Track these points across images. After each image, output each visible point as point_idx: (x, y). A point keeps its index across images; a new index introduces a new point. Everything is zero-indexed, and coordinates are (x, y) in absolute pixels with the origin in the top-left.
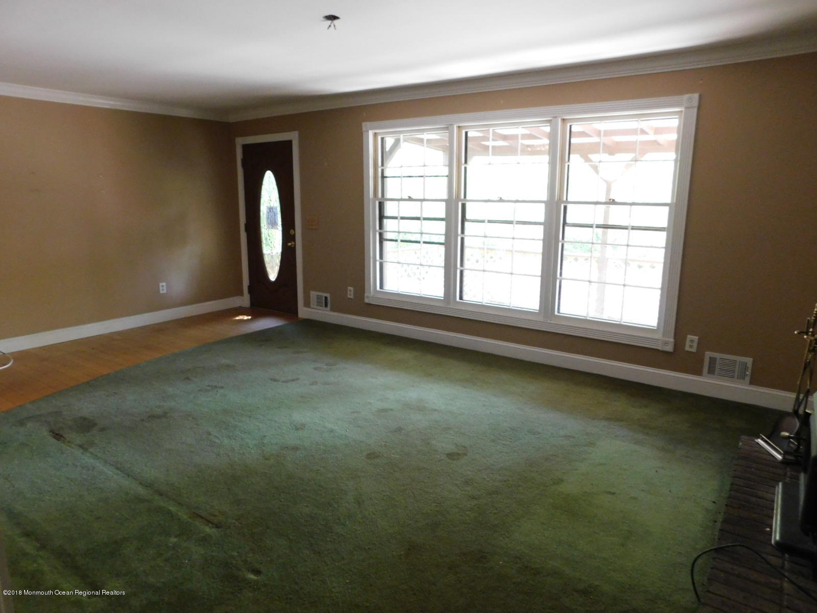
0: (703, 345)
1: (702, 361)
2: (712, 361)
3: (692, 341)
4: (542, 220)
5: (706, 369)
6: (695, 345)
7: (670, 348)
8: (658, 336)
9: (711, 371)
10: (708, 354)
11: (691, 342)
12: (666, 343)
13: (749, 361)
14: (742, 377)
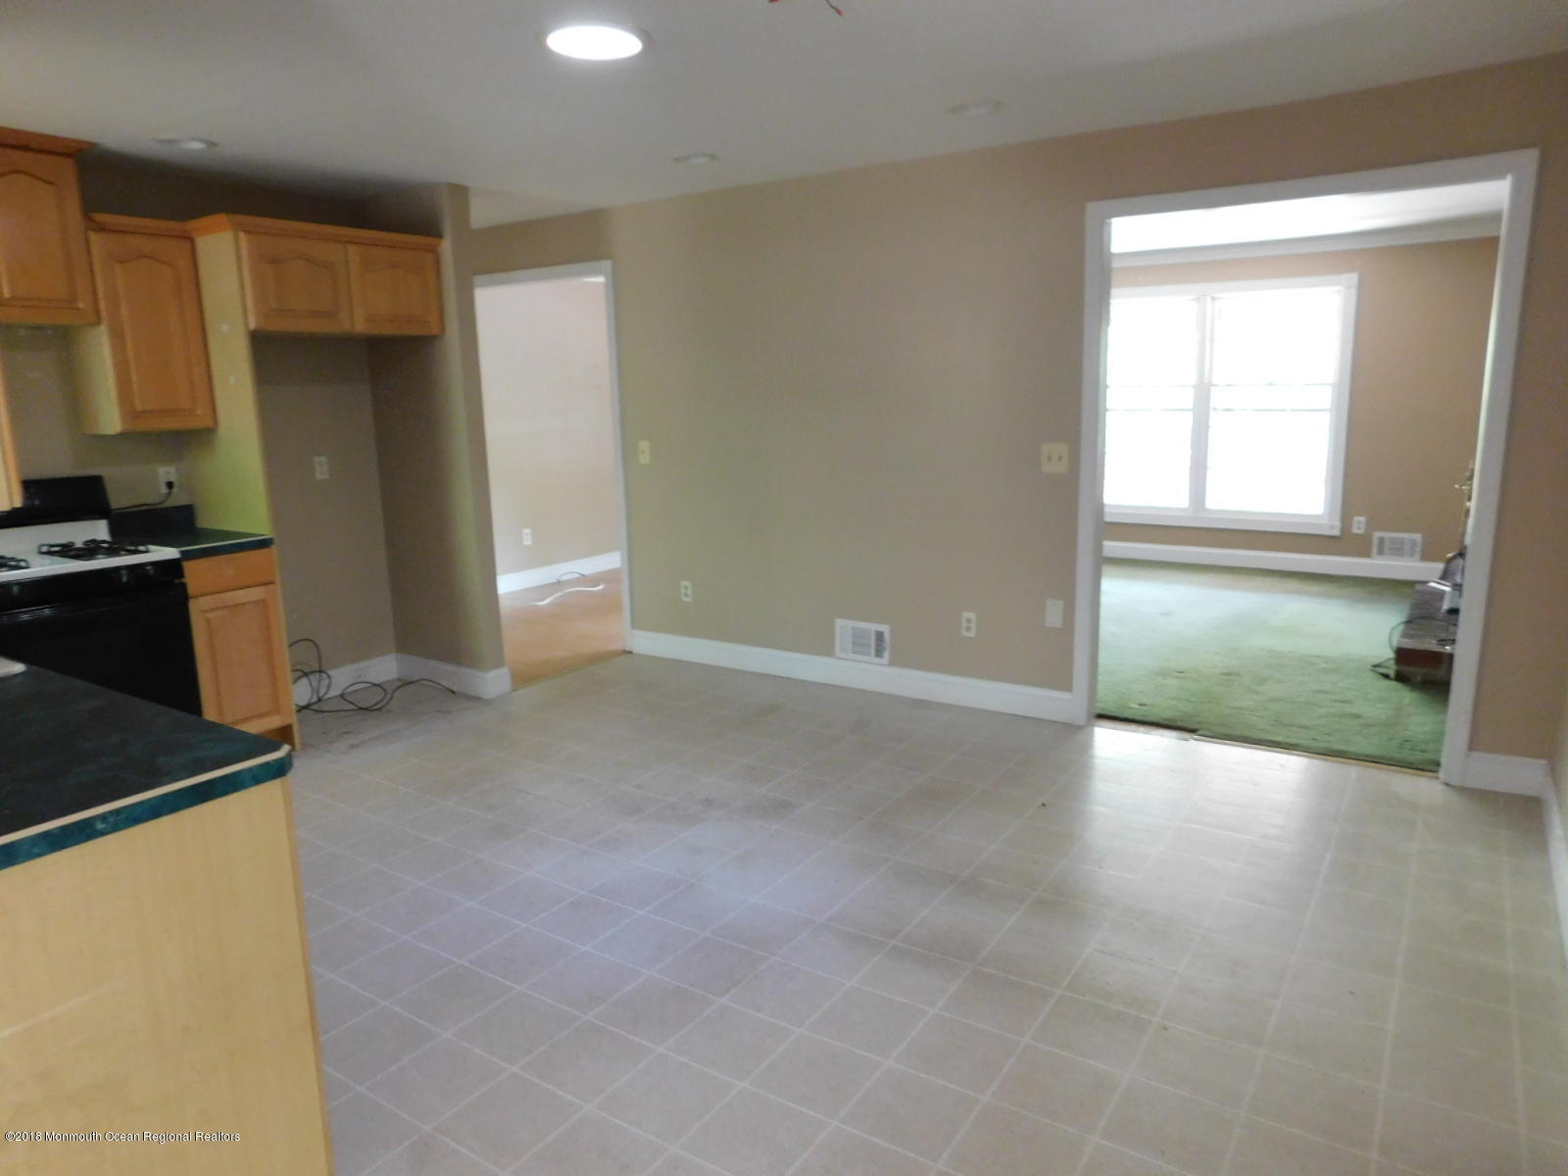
0: (1371, 525)
1: (1369, 544)
2: (1382, 540)
3: (1359, 522)
4: (1191, 406)
5: (1375, 550)
6: (1363, 526)
7: (1336, 532)
8: (1325, 521)
9: (1381, 552)
10: (1377, 535)
11: (1359, 524)
12: (1332, 527)
13: (1418, 537)
14: (1412, 554)
